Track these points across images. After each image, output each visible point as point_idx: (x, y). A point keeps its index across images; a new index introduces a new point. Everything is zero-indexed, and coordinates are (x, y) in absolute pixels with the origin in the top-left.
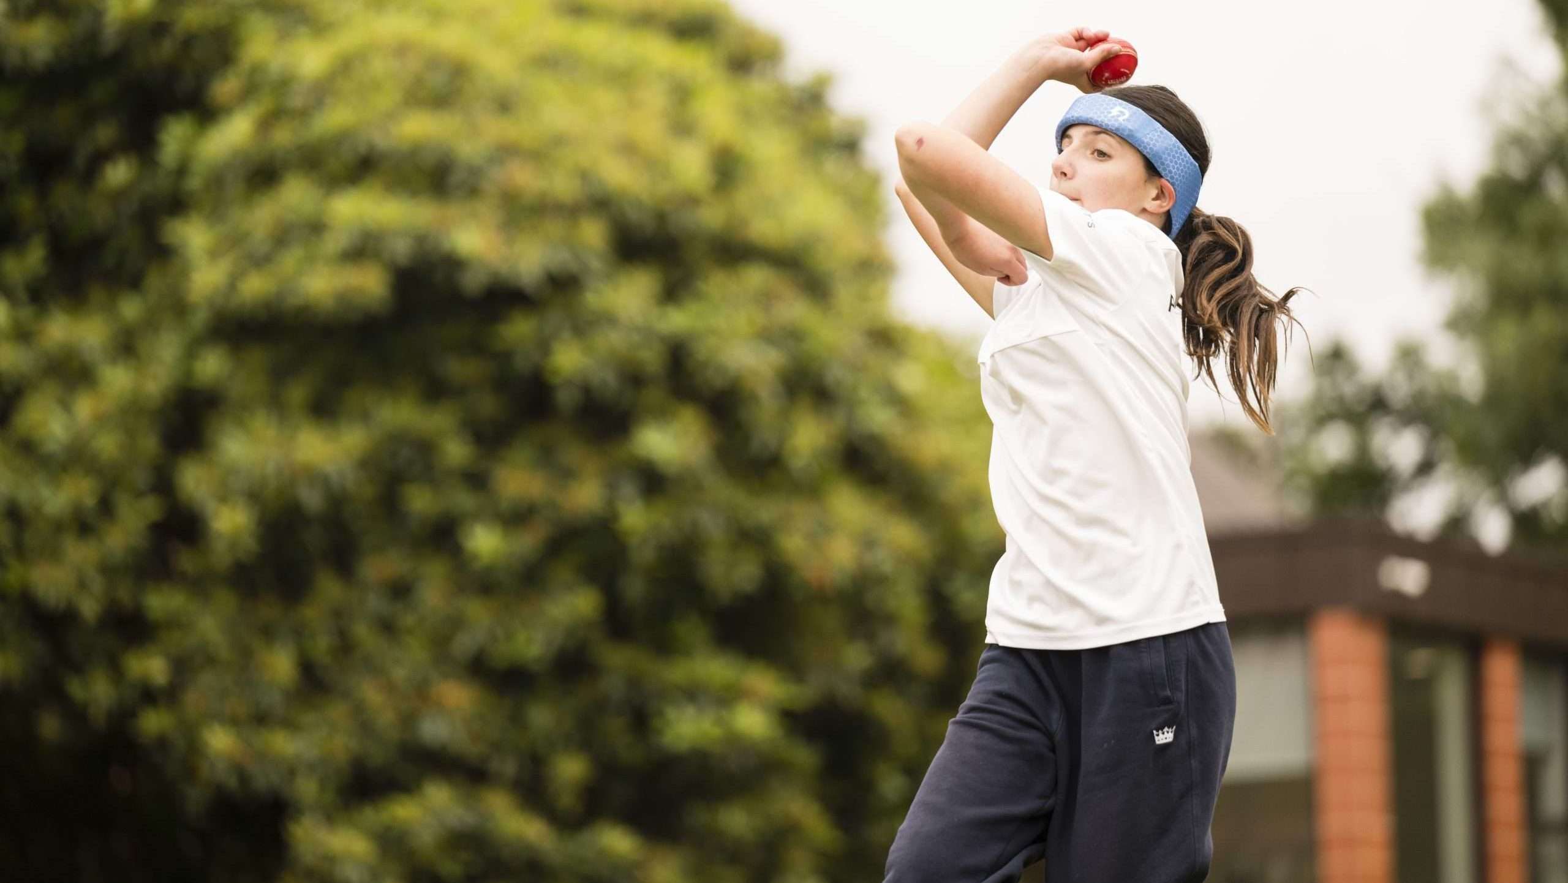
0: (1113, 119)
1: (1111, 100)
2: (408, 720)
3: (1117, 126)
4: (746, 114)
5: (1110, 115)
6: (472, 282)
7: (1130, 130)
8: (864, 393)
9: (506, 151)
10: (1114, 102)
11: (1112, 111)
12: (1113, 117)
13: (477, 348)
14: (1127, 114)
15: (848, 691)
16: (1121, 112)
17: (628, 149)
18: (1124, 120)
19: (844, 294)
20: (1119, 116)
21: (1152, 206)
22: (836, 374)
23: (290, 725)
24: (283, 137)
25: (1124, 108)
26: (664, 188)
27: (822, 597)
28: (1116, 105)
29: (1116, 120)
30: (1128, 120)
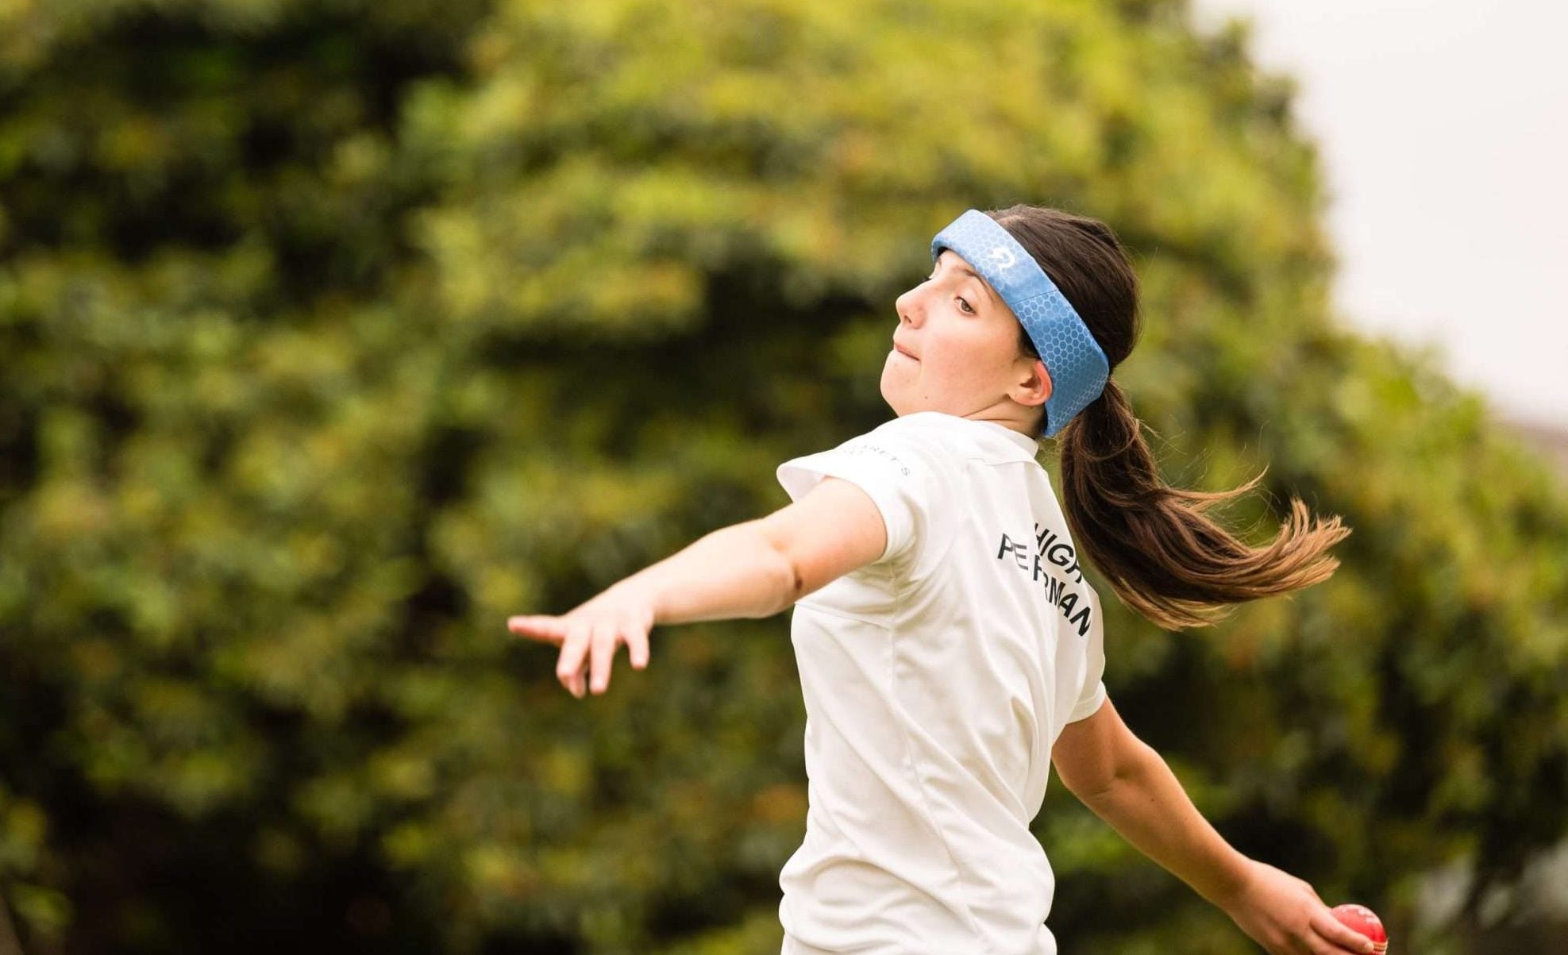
0: (990, 263)
1: (1000, 234)
2: (732, 834)
3: (991, 275)
4: (1143, 72)
5: (989, 256)
6: (800, 289)
7: (1007, 286)
8: (1296, 419)
9: (844, 124)
10: (1003, 237)
11: (995, 251)
12: (991, 260)
13: (807, 368)
14: (1013, 260)
15: (1280, 795)
16: (1006, 256)
17: (999, 119)
18: (1004, 270)
19: (1270, 294)
20: (1000, 261)
21: (1020, 393)
22: (1261, 396)
23: (584, 844)
24: (565, 113)
25: (1012, 252)
26: (1042, 165)
27: (1243, 677)
28: (1002, 242)
29: (994, 267)
30: (1009, 271)
